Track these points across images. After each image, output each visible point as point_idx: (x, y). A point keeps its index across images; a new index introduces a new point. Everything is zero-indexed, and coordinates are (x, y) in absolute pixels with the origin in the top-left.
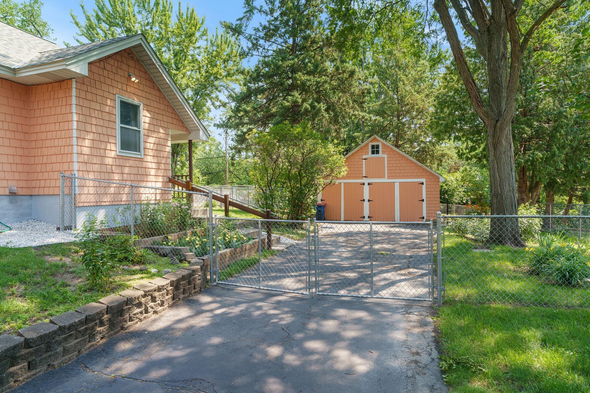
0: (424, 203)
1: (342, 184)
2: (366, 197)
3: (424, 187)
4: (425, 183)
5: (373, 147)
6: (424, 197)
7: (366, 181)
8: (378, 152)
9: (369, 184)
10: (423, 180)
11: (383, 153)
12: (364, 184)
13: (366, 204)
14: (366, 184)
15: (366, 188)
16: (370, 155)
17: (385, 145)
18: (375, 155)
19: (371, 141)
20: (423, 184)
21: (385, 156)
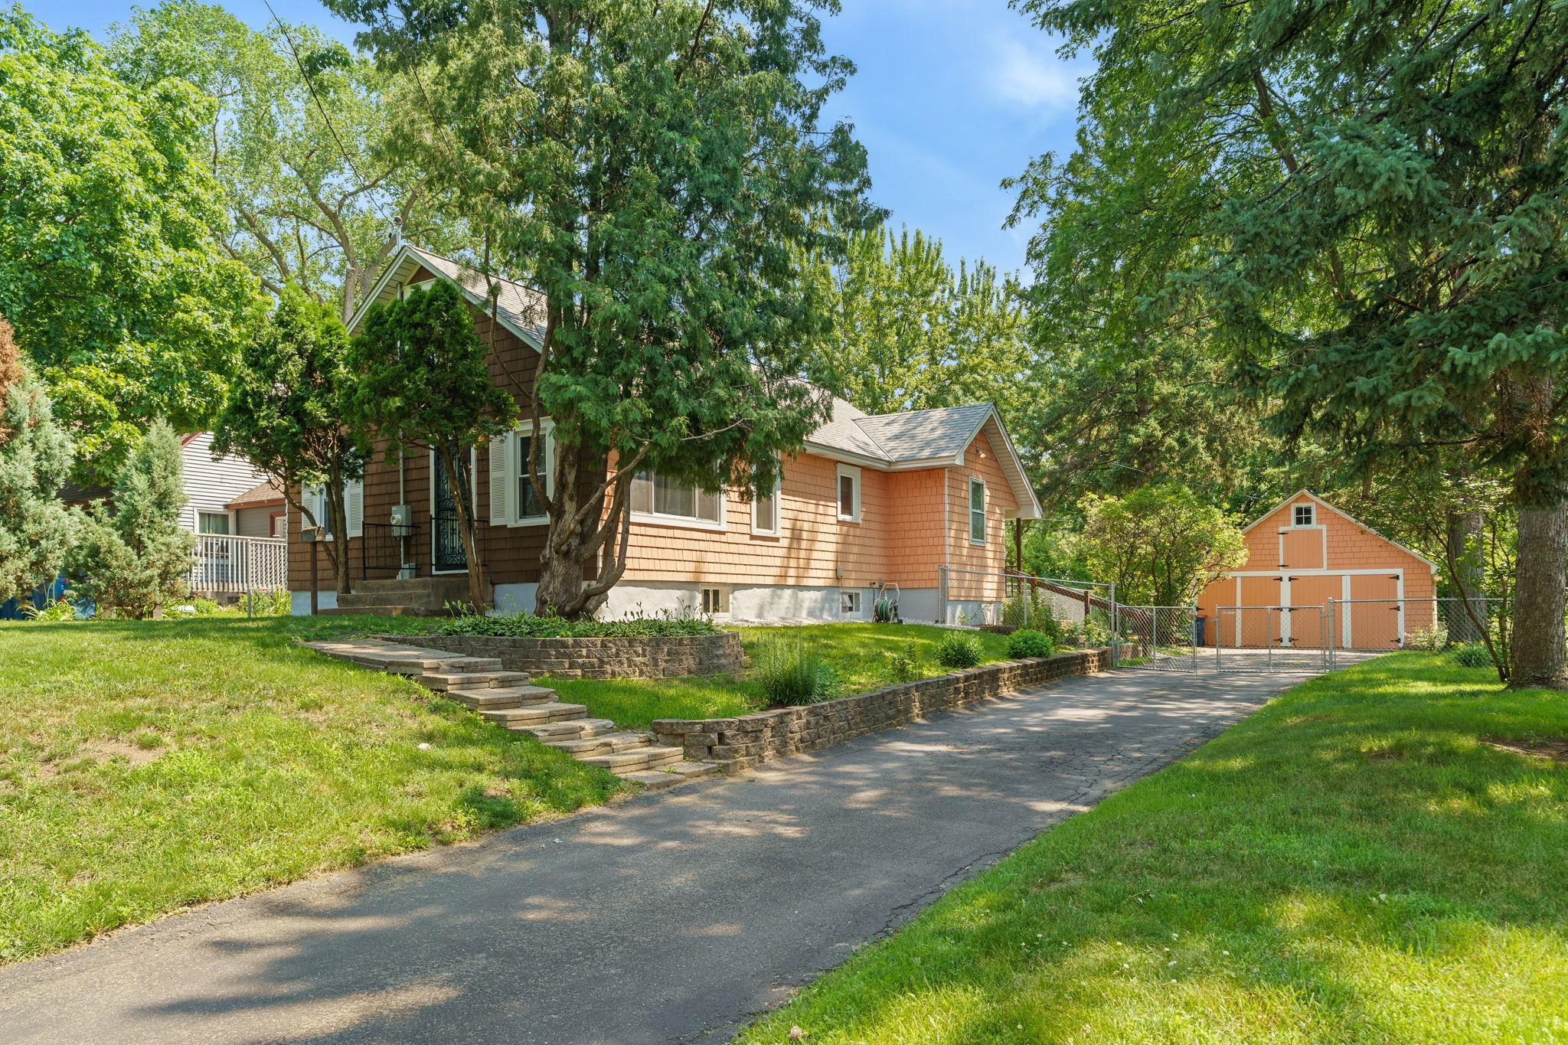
0: (1401, 615)
1: (1239, 581)
2: (1286, 601)
3: (1400, 583)
4: (1401, 578)
5: (1299, 511)
6: (1401, 604)
7: (1285, 574)
8: (1308, 521)
9: (1290, 579)
10: (1399, 572)
11: (1320, 521)
12: (1281, 579)
13: (1286, 618)
14: (1286, 579)
15: (1286, 587)
16: (1293, 526)
17: (1323, 507)
18: (1304, 526)
19: (1296, 501)
20: (1397, 577)
21: (1324, 528)
